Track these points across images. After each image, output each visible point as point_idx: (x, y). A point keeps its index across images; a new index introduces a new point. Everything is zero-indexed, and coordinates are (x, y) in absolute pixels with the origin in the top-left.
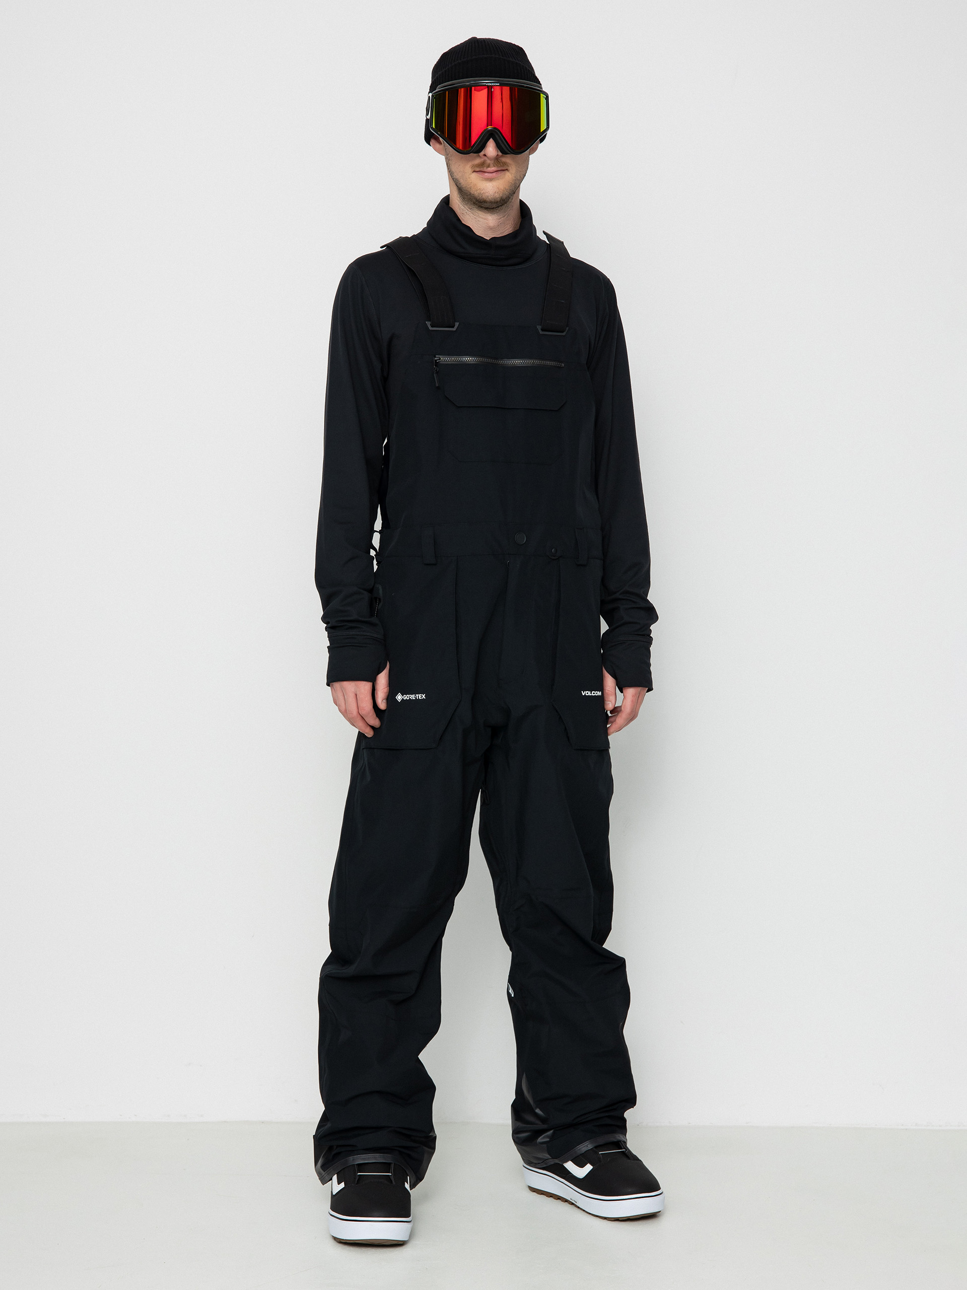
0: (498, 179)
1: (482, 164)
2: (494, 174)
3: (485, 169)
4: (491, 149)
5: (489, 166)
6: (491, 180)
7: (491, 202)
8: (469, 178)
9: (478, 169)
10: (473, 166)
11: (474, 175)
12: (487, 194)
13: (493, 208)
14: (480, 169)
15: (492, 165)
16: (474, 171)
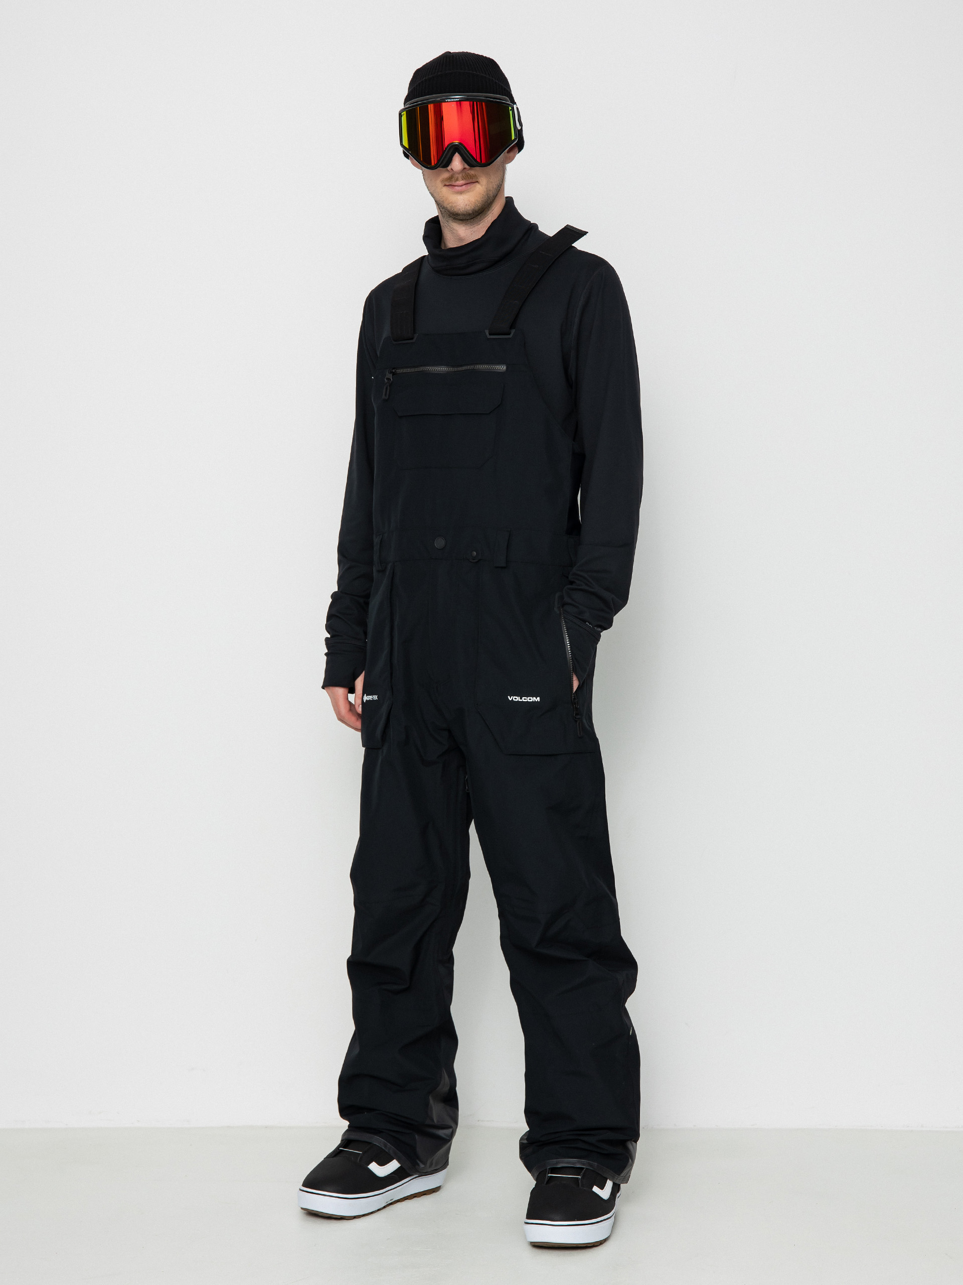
0: (468, 192)
1: (451, 178)
2: (464, 187)
3: (454, 183)
4: (457, 163)
5: (457, 180)
6: (461, 193)
7: (464, 215)
8: (441, 192)
9: (447, 184)
10: (443, 181)
11: (445, 189)
12: (458, 207)
13: (468, 220)
14: (449, 183)
15: (460, 178)
16: (445, 185)
